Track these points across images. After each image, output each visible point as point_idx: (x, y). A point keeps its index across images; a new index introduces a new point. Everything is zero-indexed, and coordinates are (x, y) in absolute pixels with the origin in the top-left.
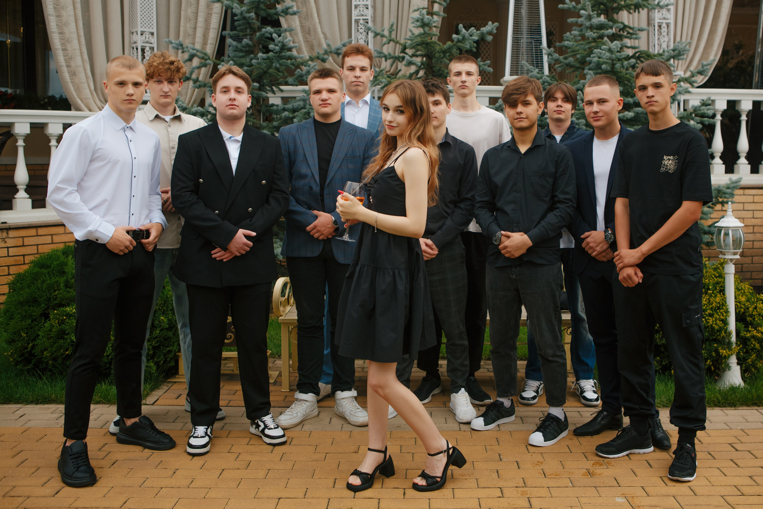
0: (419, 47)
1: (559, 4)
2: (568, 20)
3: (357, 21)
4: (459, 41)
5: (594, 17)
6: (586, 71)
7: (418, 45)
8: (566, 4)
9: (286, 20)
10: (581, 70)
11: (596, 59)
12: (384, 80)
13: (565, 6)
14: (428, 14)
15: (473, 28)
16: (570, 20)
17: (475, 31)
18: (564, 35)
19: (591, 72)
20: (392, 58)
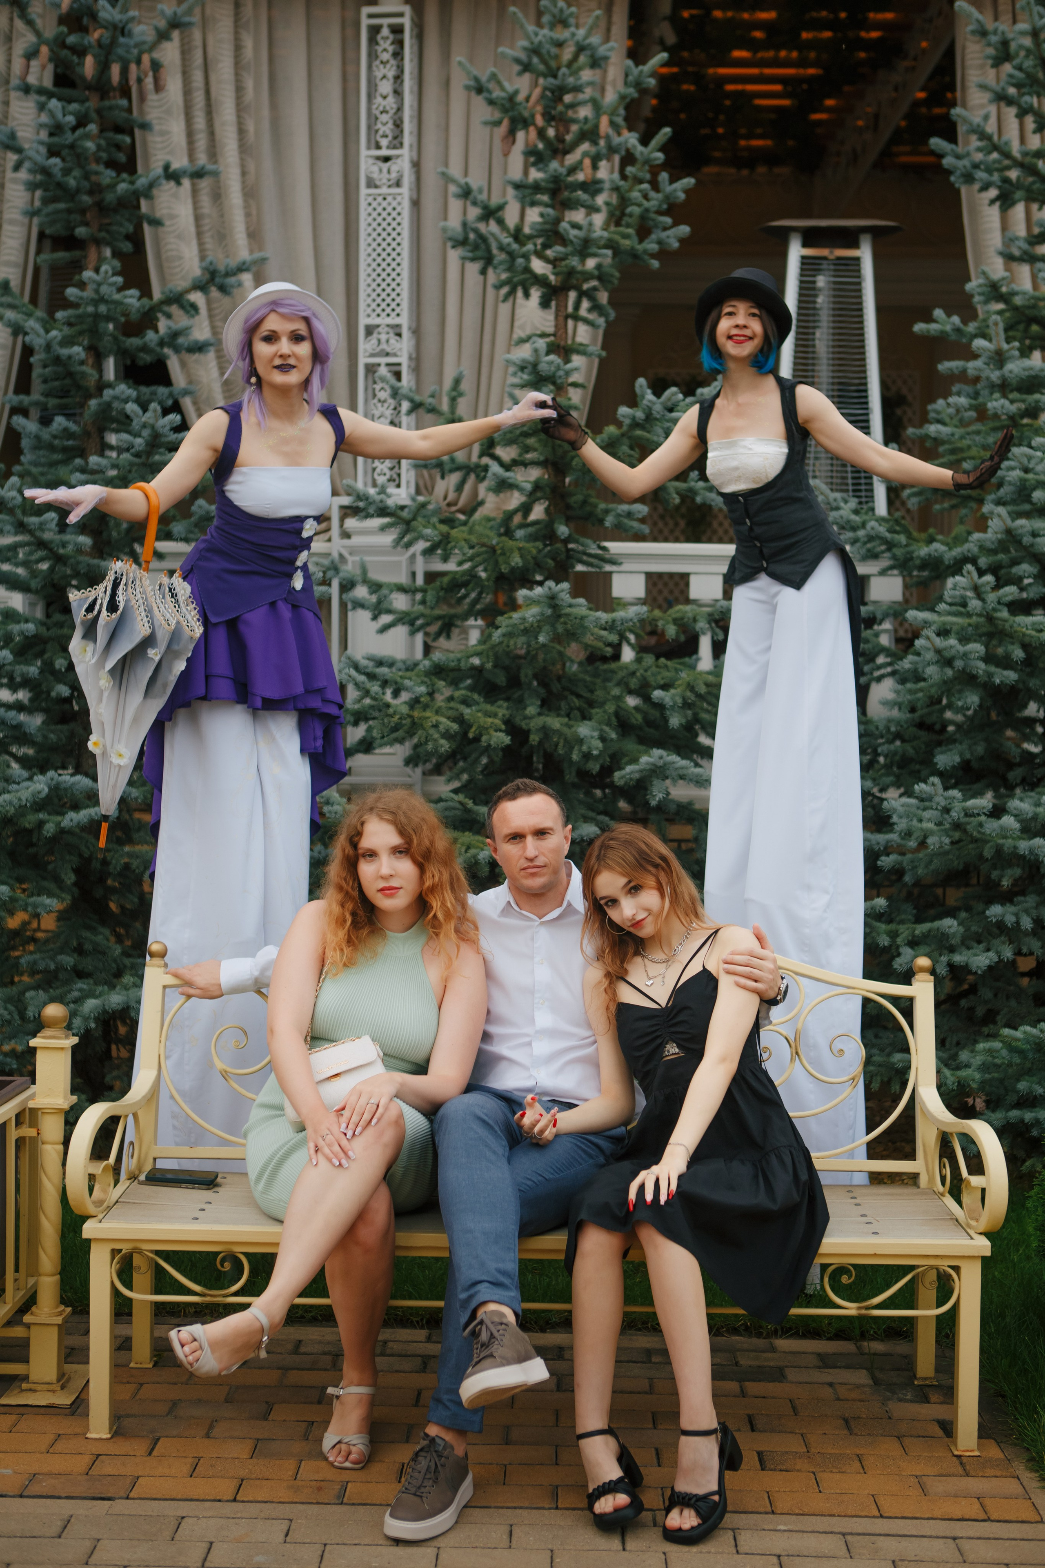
0: (531, 441)
1: (915, 322)
2: (940, 367)
3: (371, 369)
4: (635, 424)
5: (1011, 358)
6: (987, 508)
7: (526, 435)
8: (934, 321)
9: (183, 365)
10: (974, 505)
11: (1017, 474)
12: (428, 531)
13: (933, 327)
14: (552, 349)
15: (674, 389)
16: (945, 366)
17: (681, 396)
18: (930, 407)
19: (1001, 510)
20: (458, 468)
